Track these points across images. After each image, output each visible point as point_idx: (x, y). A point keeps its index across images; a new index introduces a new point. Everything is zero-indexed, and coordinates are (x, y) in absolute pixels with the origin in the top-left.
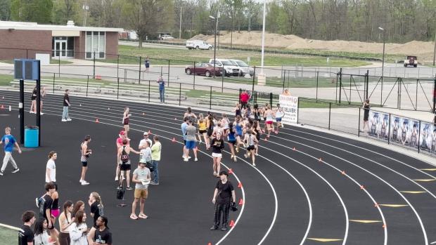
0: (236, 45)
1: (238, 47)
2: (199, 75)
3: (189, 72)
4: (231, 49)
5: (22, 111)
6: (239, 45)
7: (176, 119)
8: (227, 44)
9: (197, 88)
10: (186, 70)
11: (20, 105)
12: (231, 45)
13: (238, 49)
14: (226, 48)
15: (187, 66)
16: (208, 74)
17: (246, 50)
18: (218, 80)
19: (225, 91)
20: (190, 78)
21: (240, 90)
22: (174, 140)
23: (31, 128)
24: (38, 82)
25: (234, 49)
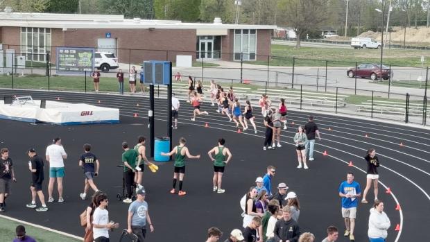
0: (411, 43)
1: (413, 45)
2: (363, 78)
3: (351, 74)
4: (404, 47)
5: (152, 119)
6: (414, 43)
7: (330, 129)
8: (400, 42)
9: (358, 93)
10: (348, 72)
11: (150, 113)
12: (404, 42)
13: (414, 48)
14: (399, 46)
15: (349, 68)
16: (373, 77)
17: (423, 48)
18: (385, 83)
19: (392, 97)
20: (351, 82)
21: (408, 95)
22: (325, 154)
23: (162, 139)
24: (170, 86)
25: (408, 47)
